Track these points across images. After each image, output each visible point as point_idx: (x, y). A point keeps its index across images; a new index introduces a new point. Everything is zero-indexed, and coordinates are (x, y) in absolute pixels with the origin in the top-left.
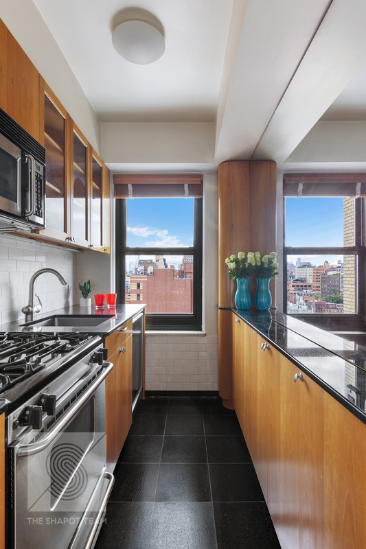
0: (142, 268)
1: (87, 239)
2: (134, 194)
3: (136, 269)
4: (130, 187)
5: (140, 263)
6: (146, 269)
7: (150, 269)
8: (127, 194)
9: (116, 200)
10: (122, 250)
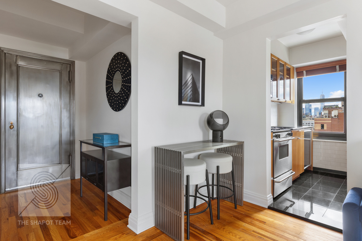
0: (327, 112)
1: (284, 99)
2: (307, 75)
3: (320, 114)
4: (305, 72)
5: (325, 108)
6: (330, 113)
7: (334, 113)
8: (303, 75)
9: (298, 79)
10: (300, 101)
